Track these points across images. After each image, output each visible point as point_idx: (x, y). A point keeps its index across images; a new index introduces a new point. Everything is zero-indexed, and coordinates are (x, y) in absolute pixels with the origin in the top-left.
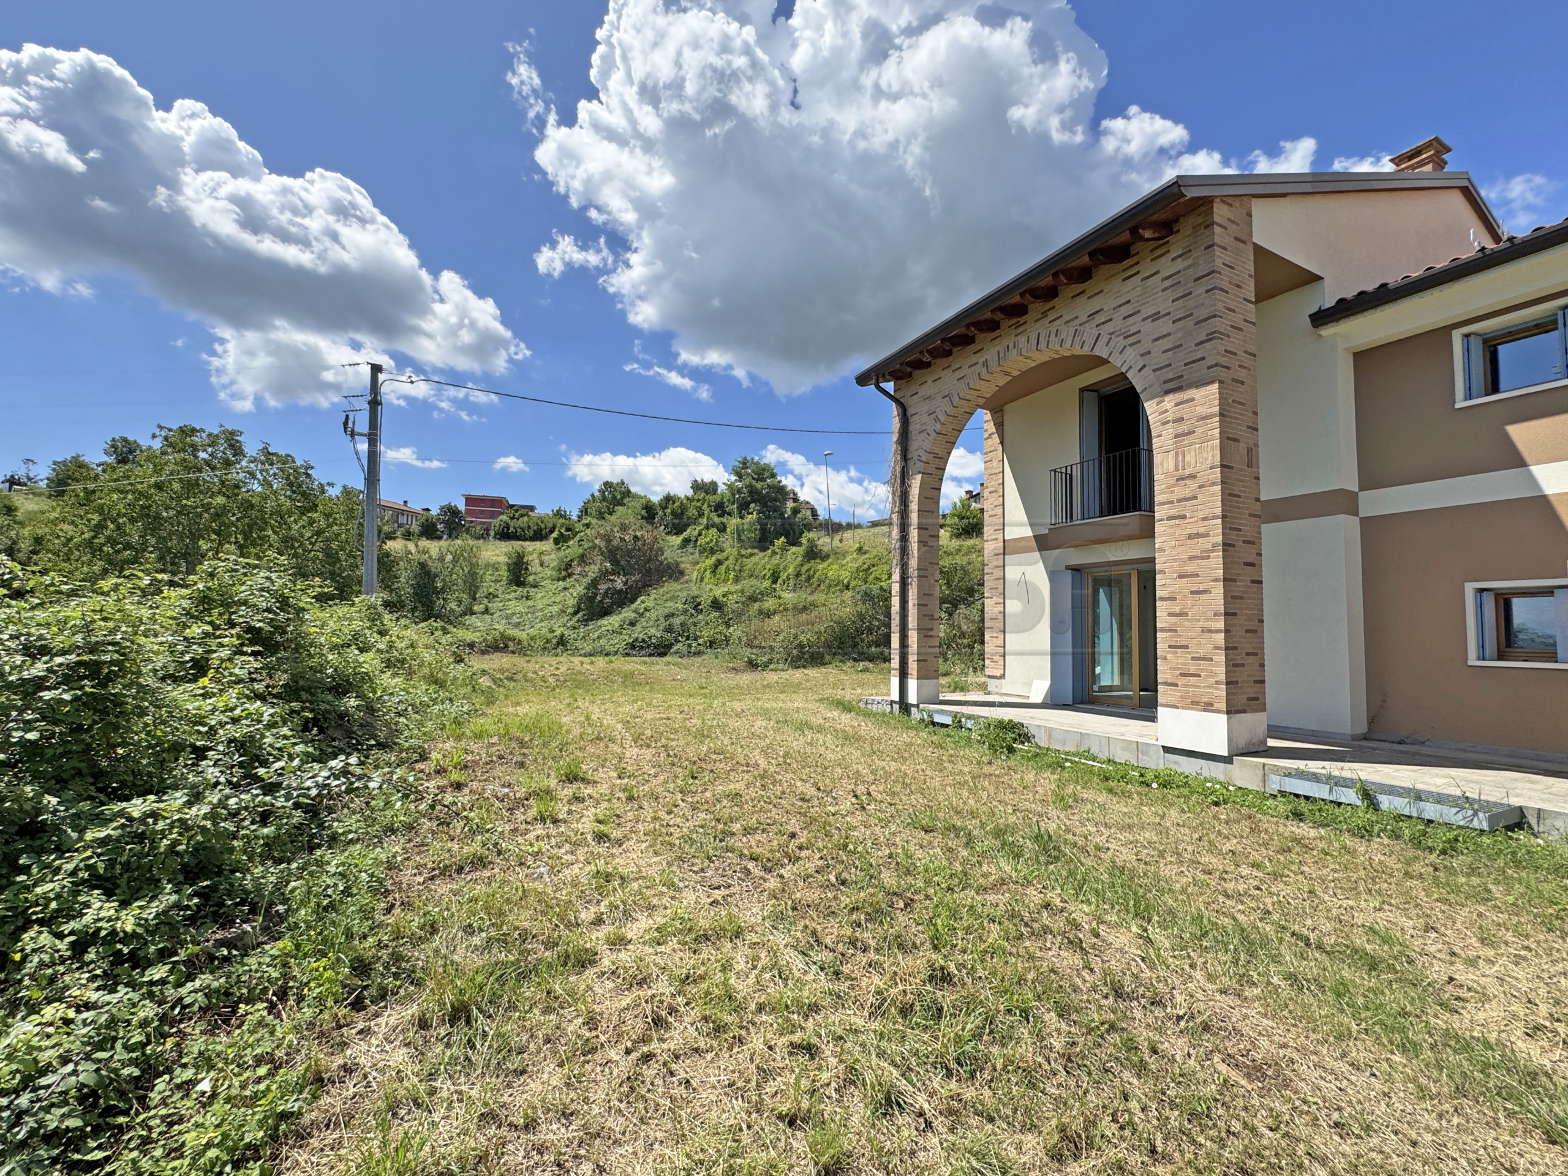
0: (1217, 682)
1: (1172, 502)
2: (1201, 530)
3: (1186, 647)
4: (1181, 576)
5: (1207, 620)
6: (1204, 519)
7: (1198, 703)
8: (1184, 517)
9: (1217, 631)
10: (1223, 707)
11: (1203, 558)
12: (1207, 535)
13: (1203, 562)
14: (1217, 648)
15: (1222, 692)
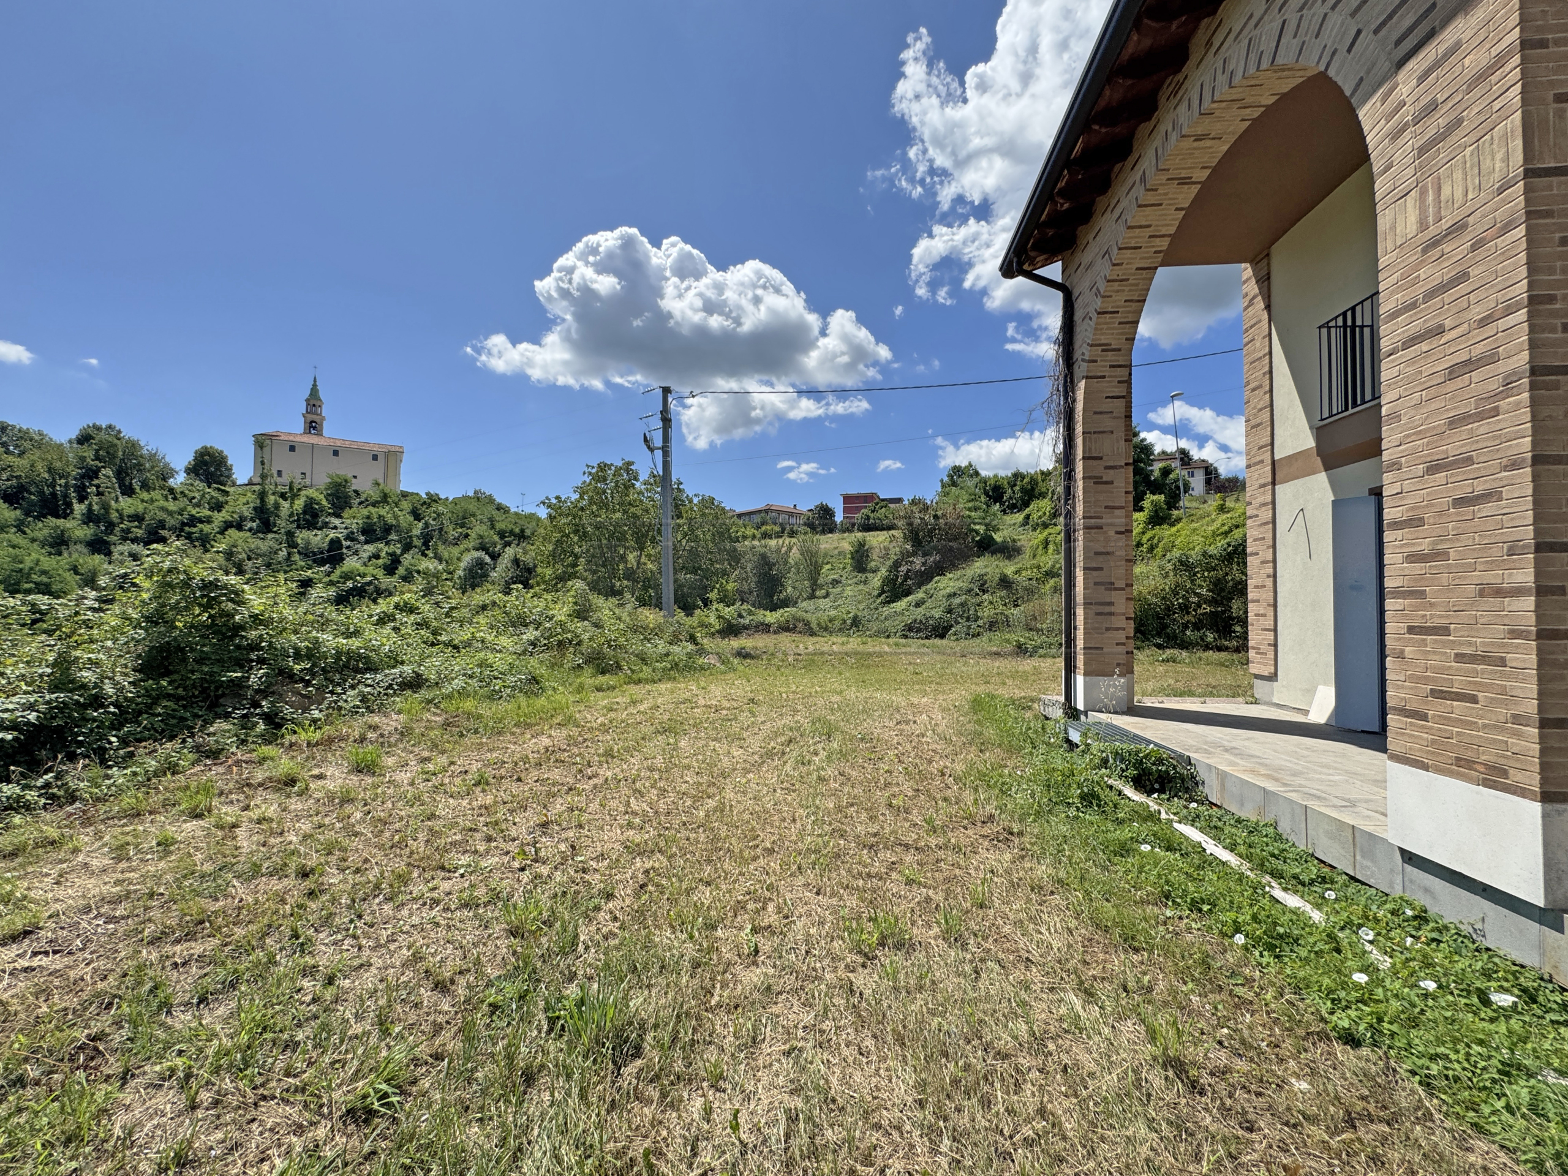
0: (1517, 719)
1: (1414, 305)
2: (1478, 350)
3: (1444, 631)
4: (1433, 468)
5: (1492, 565)
6: (1484, 322)
7: (1469, 764)
8: (1440, 331)
9: (1518, 592)
10: (1533, 781)
11: (1480, 417)
12: (1491, 358)
13: (1481, 427)
14: (1515, 634)
15: (1529, 742)
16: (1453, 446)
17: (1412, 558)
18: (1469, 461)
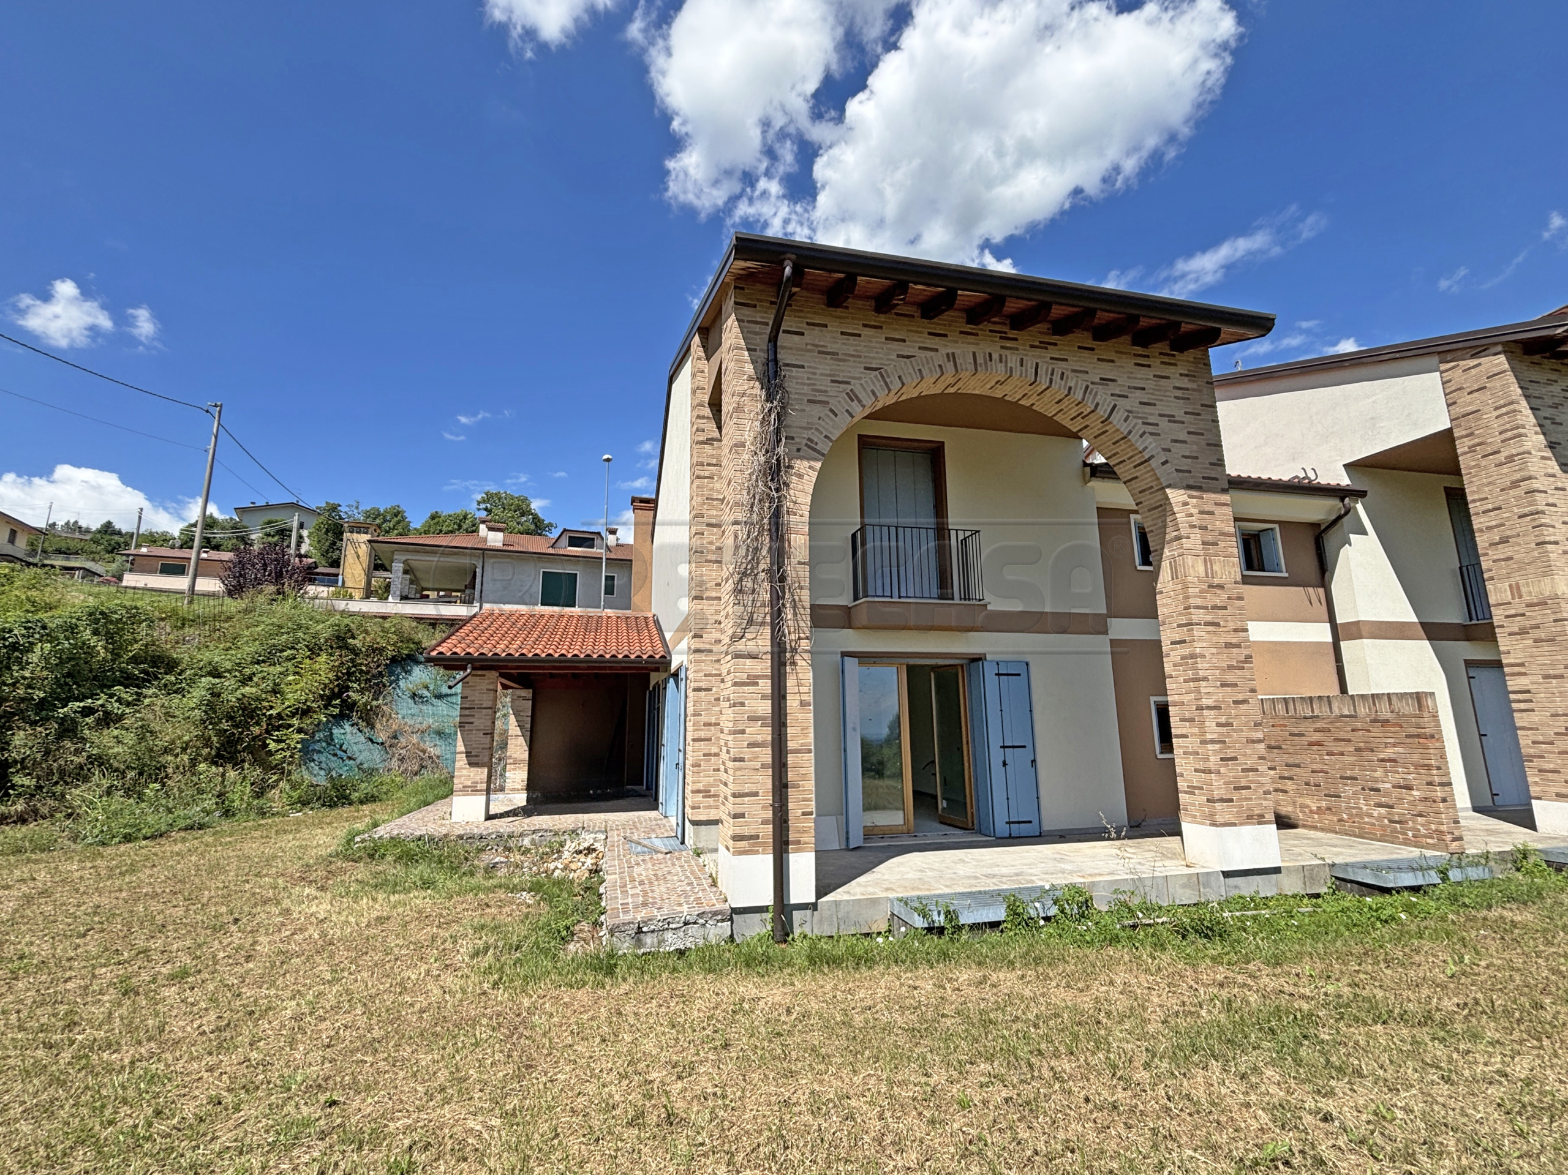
16: (1230, 677)
17: (1219, 725)
18: (1236, 685)
